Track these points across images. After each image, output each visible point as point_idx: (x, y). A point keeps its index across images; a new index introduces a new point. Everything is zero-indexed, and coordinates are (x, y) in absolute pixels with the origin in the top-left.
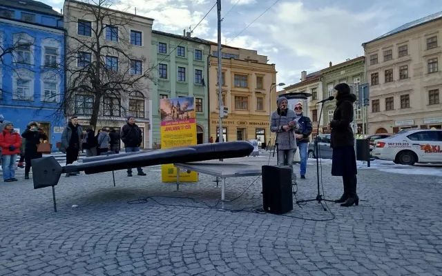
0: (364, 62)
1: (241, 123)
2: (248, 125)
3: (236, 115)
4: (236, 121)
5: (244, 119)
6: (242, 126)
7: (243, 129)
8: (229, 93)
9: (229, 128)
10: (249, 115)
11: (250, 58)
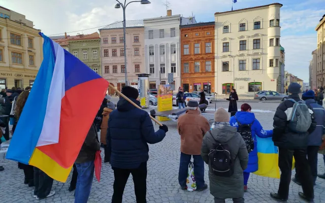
0: (100, 41)
1: (18, 75)
2: (24, 77)
3: (14, 68)
4: (13, 74)
5: (19, 72)
6: (18, 78)
7: (18, 80)
8: (6, 48)
9: (8, 80)
10: (24, 69)
11: (22, 22)
